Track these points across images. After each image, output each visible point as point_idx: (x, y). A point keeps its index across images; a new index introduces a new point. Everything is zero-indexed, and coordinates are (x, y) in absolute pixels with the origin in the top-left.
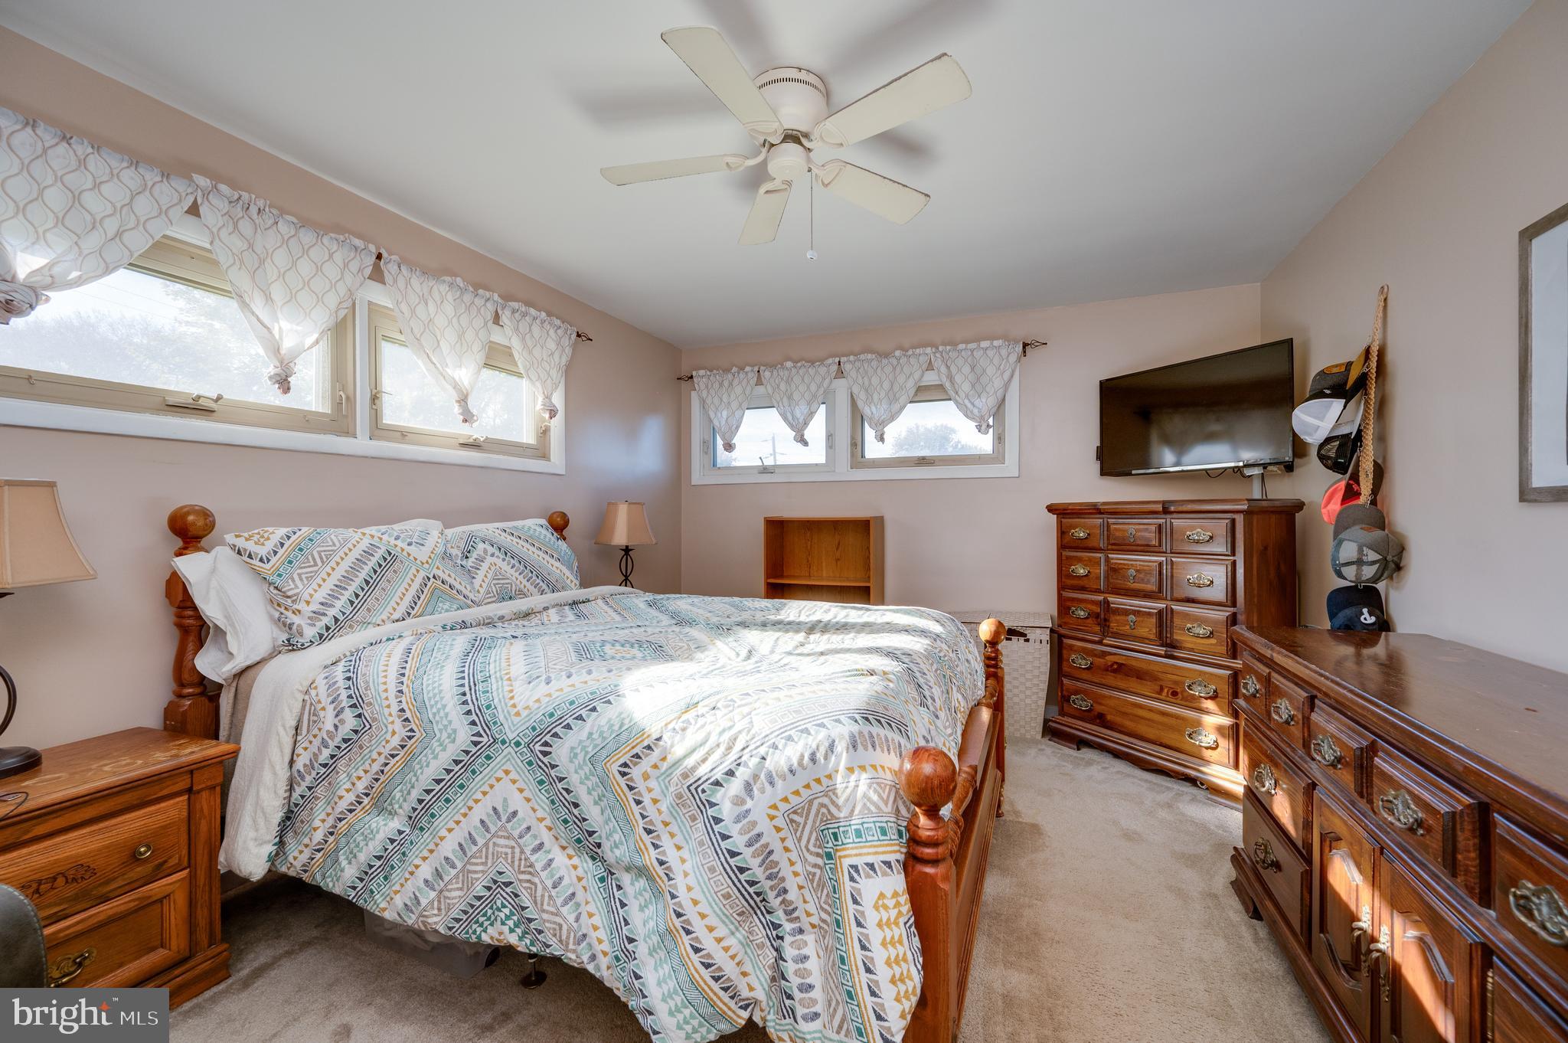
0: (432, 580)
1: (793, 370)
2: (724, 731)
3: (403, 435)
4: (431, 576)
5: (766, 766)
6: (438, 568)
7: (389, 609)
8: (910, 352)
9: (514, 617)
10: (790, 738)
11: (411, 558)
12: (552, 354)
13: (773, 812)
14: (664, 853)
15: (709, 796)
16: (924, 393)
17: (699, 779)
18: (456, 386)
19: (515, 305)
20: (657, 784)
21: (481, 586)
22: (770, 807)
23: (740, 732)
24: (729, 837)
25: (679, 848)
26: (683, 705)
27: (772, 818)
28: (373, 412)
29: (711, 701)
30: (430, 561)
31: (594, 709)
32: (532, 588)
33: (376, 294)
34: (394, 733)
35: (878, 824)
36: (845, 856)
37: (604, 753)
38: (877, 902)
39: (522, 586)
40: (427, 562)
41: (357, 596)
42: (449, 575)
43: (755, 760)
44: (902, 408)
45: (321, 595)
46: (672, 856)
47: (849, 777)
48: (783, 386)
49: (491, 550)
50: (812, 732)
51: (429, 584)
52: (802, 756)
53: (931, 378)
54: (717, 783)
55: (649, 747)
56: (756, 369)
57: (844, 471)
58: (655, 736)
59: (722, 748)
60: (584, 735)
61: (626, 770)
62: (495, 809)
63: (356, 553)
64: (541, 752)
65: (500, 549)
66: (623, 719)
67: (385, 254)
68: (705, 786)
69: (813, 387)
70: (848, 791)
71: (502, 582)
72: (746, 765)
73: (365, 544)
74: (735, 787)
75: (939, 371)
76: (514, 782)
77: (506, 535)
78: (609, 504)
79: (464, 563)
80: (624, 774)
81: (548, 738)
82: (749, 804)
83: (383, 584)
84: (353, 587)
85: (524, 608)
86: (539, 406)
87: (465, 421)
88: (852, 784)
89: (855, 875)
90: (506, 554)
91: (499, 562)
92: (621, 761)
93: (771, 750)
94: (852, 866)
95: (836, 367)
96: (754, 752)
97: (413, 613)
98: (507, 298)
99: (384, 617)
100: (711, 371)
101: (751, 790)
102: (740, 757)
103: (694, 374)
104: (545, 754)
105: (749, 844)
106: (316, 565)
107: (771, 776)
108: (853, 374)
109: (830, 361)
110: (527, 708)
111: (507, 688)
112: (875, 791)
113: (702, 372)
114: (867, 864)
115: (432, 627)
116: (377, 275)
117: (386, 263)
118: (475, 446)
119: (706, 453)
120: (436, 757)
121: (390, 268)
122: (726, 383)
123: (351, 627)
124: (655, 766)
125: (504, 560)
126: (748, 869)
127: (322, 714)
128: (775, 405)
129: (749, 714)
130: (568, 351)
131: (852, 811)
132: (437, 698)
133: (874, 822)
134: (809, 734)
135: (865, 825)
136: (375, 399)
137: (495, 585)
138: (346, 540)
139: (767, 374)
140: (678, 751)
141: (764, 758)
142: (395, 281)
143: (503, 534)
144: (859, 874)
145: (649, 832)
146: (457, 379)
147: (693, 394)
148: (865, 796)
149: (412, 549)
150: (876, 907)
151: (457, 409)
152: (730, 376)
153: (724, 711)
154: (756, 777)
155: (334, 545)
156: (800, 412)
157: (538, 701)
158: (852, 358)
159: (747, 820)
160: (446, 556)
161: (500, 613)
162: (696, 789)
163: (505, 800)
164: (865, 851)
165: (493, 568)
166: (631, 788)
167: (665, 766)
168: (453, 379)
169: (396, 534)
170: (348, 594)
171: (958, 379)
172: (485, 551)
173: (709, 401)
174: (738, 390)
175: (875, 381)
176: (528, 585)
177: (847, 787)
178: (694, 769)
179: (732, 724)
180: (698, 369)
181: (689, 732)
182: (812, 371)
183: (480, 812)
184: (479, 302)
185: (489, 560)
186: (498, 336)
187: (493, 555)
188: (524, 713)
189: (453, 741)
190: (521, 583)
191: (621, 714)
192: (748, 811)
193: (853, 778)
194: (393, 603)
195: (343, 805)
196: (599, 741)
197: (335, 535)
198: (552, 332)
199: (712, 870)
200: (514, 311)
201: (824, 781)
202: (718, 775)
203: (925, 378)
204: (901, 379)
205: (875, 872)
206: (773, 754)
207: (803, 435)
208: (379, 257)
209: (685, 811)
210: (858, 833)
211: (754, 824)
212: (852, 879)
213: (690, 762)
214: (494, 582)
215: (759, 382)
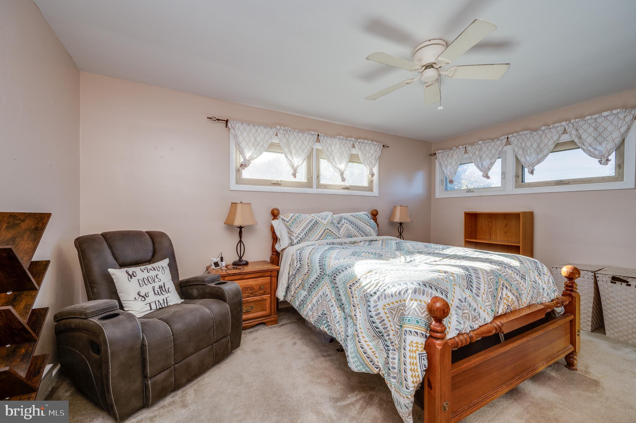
0: (327, 230)
1: (483, 145)
2: (376, 280)
3: (326, 186)
4: (327, 229)
5: (385, 293)
6: (329, 226)
7: (314, 237)
8: (551, 126)
9: (350, 243)
10: (394, 286)
11: (322, 223)
12: (373, 155)
13: (384, 307)
14: (356, 313)
15: (369, 299)
16: (561, 147)
17: (367, 293)
18: (339, 170)
19: (360, 140)
20: (357, 292)
21: (342, 233)
22: (384, 305)
23: (380, 281)
24: (371, 312)
25: (360, 313)
26: (368, 271)
27: (384, 309)
28: (318, 180)
29: (375, 271)
30: (327, 224)
31: (346, 269)
32: (359, 235)
33: (318, 146)
34: (306, 269)
35: (416, 319)
36: (405, 327)
37: (347, 281)
38: (410, 344)
39: (355, 234)
40: (326, 224)
41: (307, 233)
42: (332, 229)
43: (382, 290)
44: (547, 155)
45: (298, 232)
46: (358, 315)
47: (411, 302)
48: (477, 153)
49: (346, 222)
50: (402, 285)
51: (326, 231)
52: (396, 292)
53: (565, 138)
54: (371, 295)
55: (357, 282)
56: (464, 146)
57: (511, 189)
58: (359, 278)
59: (375, 285)
60: (343, 275)
61: (351, 287)
62: (323, 293)
63: (308, 221)
64: (334, 279)
65: (349, 221)
66: (352, 272)
67: (320, 134)
68: (368, 296)
69: (493, 151)
70: (409, 306)
71: (349, 232)
72: (380, 292)
73: (310, 219)
74: (375, 297)
75: (571, 134)
76: (328, 286)
77: (352, 217)
78: (394, 206)
79: (337, 225)
80: (350, 288)
81: (335, 275)
82: (378, 303)
83: (314, 230)
84: (306, 230)
85: (353, 241)
86: (368, 173)
87: (343, 181)
88: (411, 304)
89: (406, 333)
90: (351, 223)
91: (349, 226)
92: (350, 284)
93: (387, 288)
94: (405, 330)
95: (505, 140)
96: (383, 288)
97: (320, 239)
98: (357, 139)
99: (313, 239)
100: (444, 150)
101: (379, 299)
102: (379, 289)
103: (437, 152)
104: (335, 280)
105: (376, 315)
106: (298, 224)
107: (386, 296)
108: (516, 142)
109: (503, 137)
110: (332, 266)
111: (329, 260)
112: (418, 308)
113: (440, 151)
114: (409, 331)
115: (324, 243)
116: (318, 141)
117: (320, 137)
118: (347, 188)
119: (442, 185)
120: (313, 276)
121: (321, 138)
122: (450, 155)
123: (304, 241)
124: (357, 287)
125: (350, 225)
126: (376, 323)
127: (294, 262)
128: (473, 161)
129: (385, 276)
130: (379, 153)
131: (409, 313)
132: (315, 261)
133: (415, 318)
134: (400, 285)
135: (412, 318)
136: (318, 177)
137: (346, 233)
138: (306, 217)
139: (470, 148)
140: (363, 284)
141: (385, 290)
142: (323, 141)
143: (351, 217)
144: (407, 333)
145: (354, 306)
146: (340, 168)
147: (436, 160)
148: (414, 309)
149: (323, 221)
150: (410, 345)
151: (340, 177)
152: (452, 151)
153: (379, 274)
154: (381, 295)
155: (303, 219)
156: (486, 163)
157: (335, 264)
158: (515, 134)
159: (376, 308)
160: (332, 223)
161: (345, 241)
162: (366, 296)
163: (326, 291)
164: (409, 326)
165: (346, 227)
166: (352, 293)
167: (360, 288)
168: (339, 168)
169: (319, 216)
170: (305, 232)
171: (584, 136)
172: (345, 222)
173: (442, 163)
174: (455, 157)
175: (528, 144)
176: (358, 234)
177: (409, 305)
178: (366, 290)
179: (379, 278)
180: (438, 150)
181: (367, 279)
182: (492, 144)
183: (320, 293)
184: (347, 142)
185: (345, 225)
186: (354, 151)
187: (347, 223)
188: (331, 267)
189: (316, 273)
190: (355, 233)
191: (352, 271)
192: (377, 305)
193: (412, 302)
194: (315, 236)
195: (297, 286)
196: (346, 278)
197: (303, 216)
198: (373, 147)
199: (365, 320)
200: (359, 142)
201: (402, 301)
202: (372, 293)
203: (561, 139)
204: (545, 141)
205: (411, 334)
206: (388, 289)
207: (487, 174)
208: (318, 135)
209: (363, 302)
210: (409, 321)
211: (378, 309)
212: (405, 335)
213: (366, 288)
214: (347, 232)
215: (466, 152)
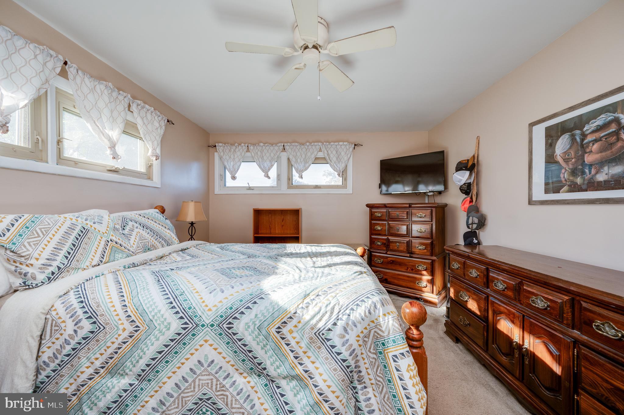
0: (110, 242)
1: (264, 147)
2: (327, 305)
3: (76, 163)
4: (109, 240)
5: (351, 318)
6: (112, 235)
7: (89, 259)
8: (313, 144)
9: (156, 259)
10: (358, 305)
11: (97, 230)
12: (157, 129)
13: (358, 339)
14: (306, 366)
15: (326, 336)
16: (317, 160)
17: (319, 329)
18: (110, 139)
19: (139, 102)
20: (297, 334)
21: (134, 244)
22: (357, 337)
23: (335, 305)
24: (341, 353)
25: (313, 363)
26: (302, 295)
27: (358, 341)
28: (59, 149)
29: (315, 292)
30: (107, 232)
31: (255, 303)
32: (158, 244)
33: (63, 84)
34: (124, 330)
35: (401, 336)
36: (389, 352)
37: (266, 324)
38: (408, 369)
39: (153, 243)
40: (106, 233)
41: (69, 253)
42: (119, 239)
43: (345, 318)
44: (310, 166)
45: (46, 254)
46: (311, 367)
47: (385, 318)
48: (259, 153)
49: (136, 225)
50: (366, 301)
51: (109, 244)
52: (365, 312)
53: (320, 155)
54: (329, 330)
55: (291, 318)
56: (247, 145)
57: (284, 189)
58: (293, 312)
59: (328, 314)
60: (252, 316)
61: (280, 330)
62: (199, 362)
63: (64, 229)
64: (227, 328)
65: (140, 224)
66: (274, 305)
67: (69, 63)
68: (323, 332)
69: (272, 155)
70: (386, 324)
71: (144, 241)
72: (341, 319)
73: (68, 224)
74: (339, 329)
75: (324, 152)
76: (211, 345)
77: (141, 217)
78: (183, 202)
79: (124, 232)
80: (278, 332)
81: (230, 320)
82: (347, 337)
83: (83, 245)
84: (66, 248)
85: (161, 254)
86: (150, 153)
87: (114, 158)
88: (387, 321)
89: (396, 359)
90: (143, 227)
91: (141, 231)
92: (277, 326)
93: (352, 311)
94: (394, 356)
95: (282, 147)
96: (344, 313)
97: (104, 261)
98: (134, 98)
99: (88, 263)
100: (225, 144)
101: (347, 330)
102: (338, 316)
103: (217, 145)
104: (229, 328)
105: (351, 355)
106: (39, 236)
107: (354, 323)
108: (290, 150)
109: (280, 144)
110: (215, 306)
111: (198, 297)
112: (396, 322)
113: (220, 144)
114: (400, 354)
115: (119, 268)
116: (63, 74)
117: (69, 68)
118: (115, 171)
119: (222, 180)
120: (158, 340)
121: (71, 70)
122: (232, 150)
123: (68, 271)
124: (296, 326)
125: (143, 230)
126: (350, 366)
127: (63, 325)
128: (256, 161)
129: (336, 296)
130: (164, 127)
131: (389, 332)
133: (399, 335)
134: (365, 302)
135: (396, 337)
136: (59, 142)
137: (141, 243)
138: (56, 221)
139: (252, 147)
140: (307, 317)
141: (349, 315)
142: (75, 78)
143: (140, 217)
144: (398, 359)
145: (296, 358)
146: (110, 136)
147: (216, 154)
148: (393, 325)
149: (96, 226)
150: (408, 371)
151: (108, 152)
152: (234, 147)
153: (323, 296)
154: (347, 324)
155: (49, 224)
156: (267, 164)
157: (221, 302)
158: (289, 144)
159: (348, 344)
160: (115, 229)
161: (150, 257)
162: (319, 334)
163: (206, 355)
164: (398, 348)
165: (139, 235)
166: (283, 339)
167: (300, 326)
168: (109, 135)
169: (85, 218)
170: (63, 252)
171: (331, 156)
172: (133, 226)
173: (224, 157)
174: (239, 153)
175: (298, 154)
176: (156, 242)
177: (385, 323)
178: (316, 324)
179: (329, 302)
180: (218, 143)
181: (310, 307)
182: (272, 148)
183: (189, 364)
184: (121, 98)
185: (136, 230)
186: (129, 117)
187: (137, 228)
188: (214, 309)
189: (169, 329)
190: (153, 241)
191: (272, 303)
192: (348, 340)
193: (386, 318)
194: (91, 256)
196: (262, 318)
197: (48, 219)
198: (156, 117)
199: (335, 370)
200: (138, 105)
201: (375, 321)
202: (329, 326)
203: (318, 155)
204: (309, 154)
205: (405, 356)
206: (353, 313)
207: (268, 174)
208: (66, 63)
209: (314, 345)
210: (394, 341)
211: (351, 345)
212: (395, 361)
213: (314, 322)
214: (141, 241)
215: (248, 150)
